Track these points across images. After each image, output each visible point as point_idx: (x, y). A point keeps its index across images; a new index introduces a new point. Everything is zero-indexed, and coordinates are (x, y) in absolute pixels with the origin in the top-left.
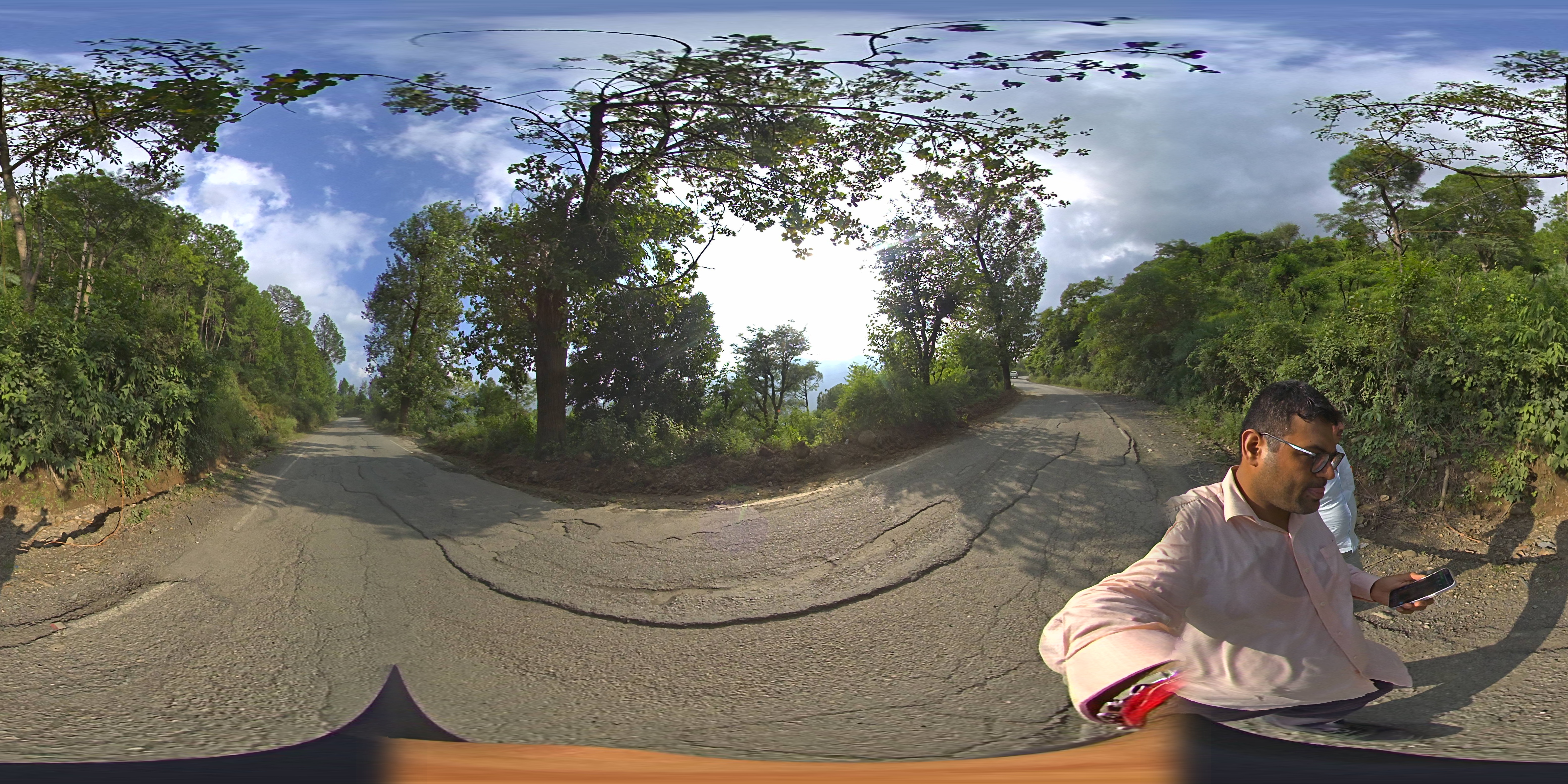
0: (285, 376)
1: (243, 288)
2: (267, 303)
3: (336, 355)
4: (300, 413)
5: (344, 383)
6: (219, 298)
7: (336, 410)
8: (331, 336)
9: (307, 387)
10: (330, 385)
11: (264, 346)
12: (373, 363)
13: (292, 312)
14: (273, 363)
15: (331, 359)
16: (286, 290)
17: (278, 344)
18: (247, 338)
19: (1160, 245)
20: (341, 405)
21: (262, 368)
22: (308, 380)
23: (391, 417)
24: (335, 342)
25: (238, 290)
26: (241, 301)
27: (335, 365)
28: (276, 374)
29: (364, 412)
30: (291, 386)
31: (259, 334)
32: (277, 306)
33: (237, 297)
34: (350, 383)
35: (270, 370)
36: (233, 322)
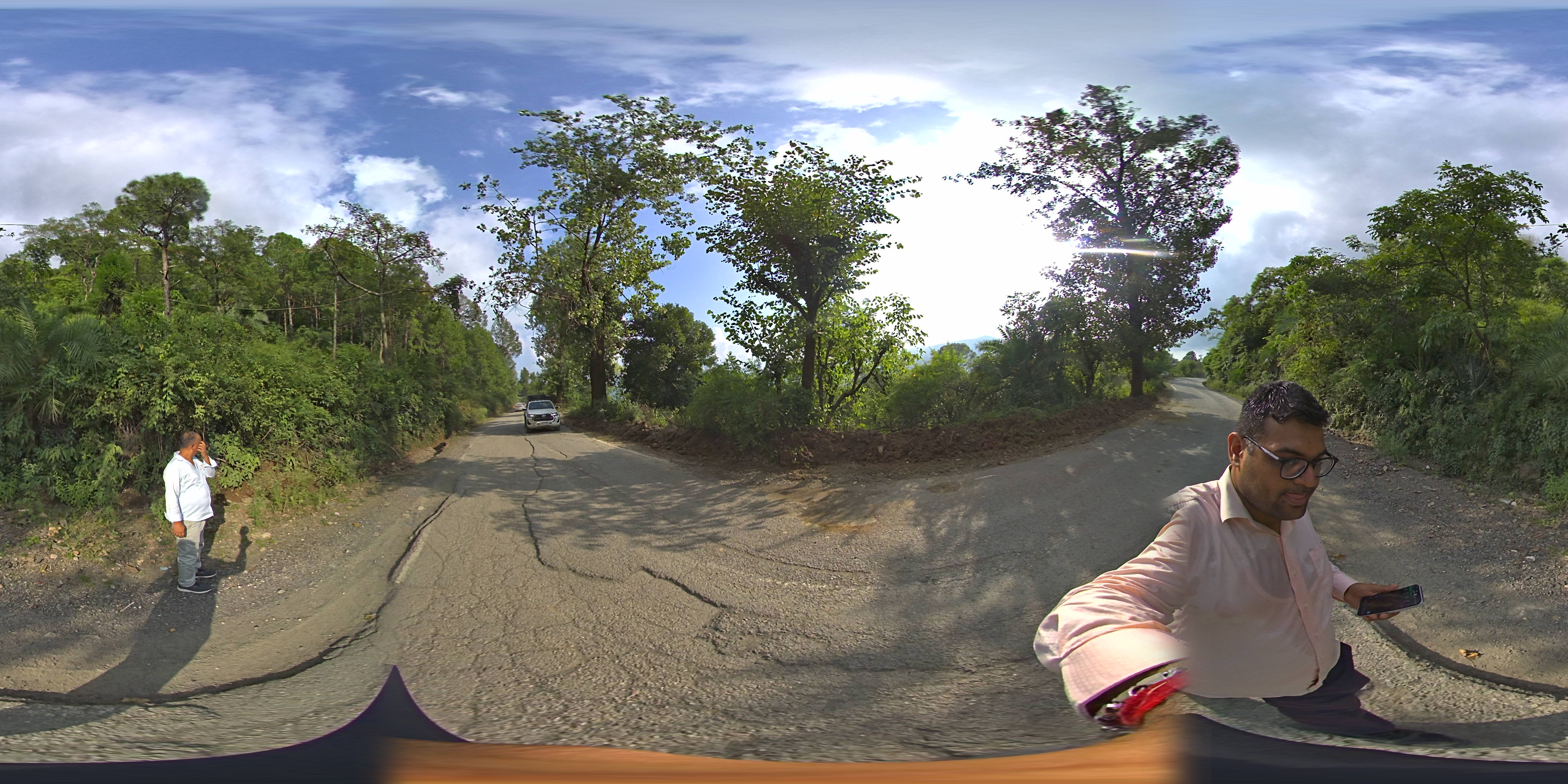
0: (472, 375)
3: (513, 349)
5: (523, 373)
8: (507, 333)
10: (512, 377)
11: (453, 353)
14: (462, 366)
15: (509, 353)
17: (464, 351)
18: (440, 350)
22: (491, 375)
24: (511, 338)
27: (513, 358)
28: (465, 374)
30: (477, 382)
34: (527, 374)
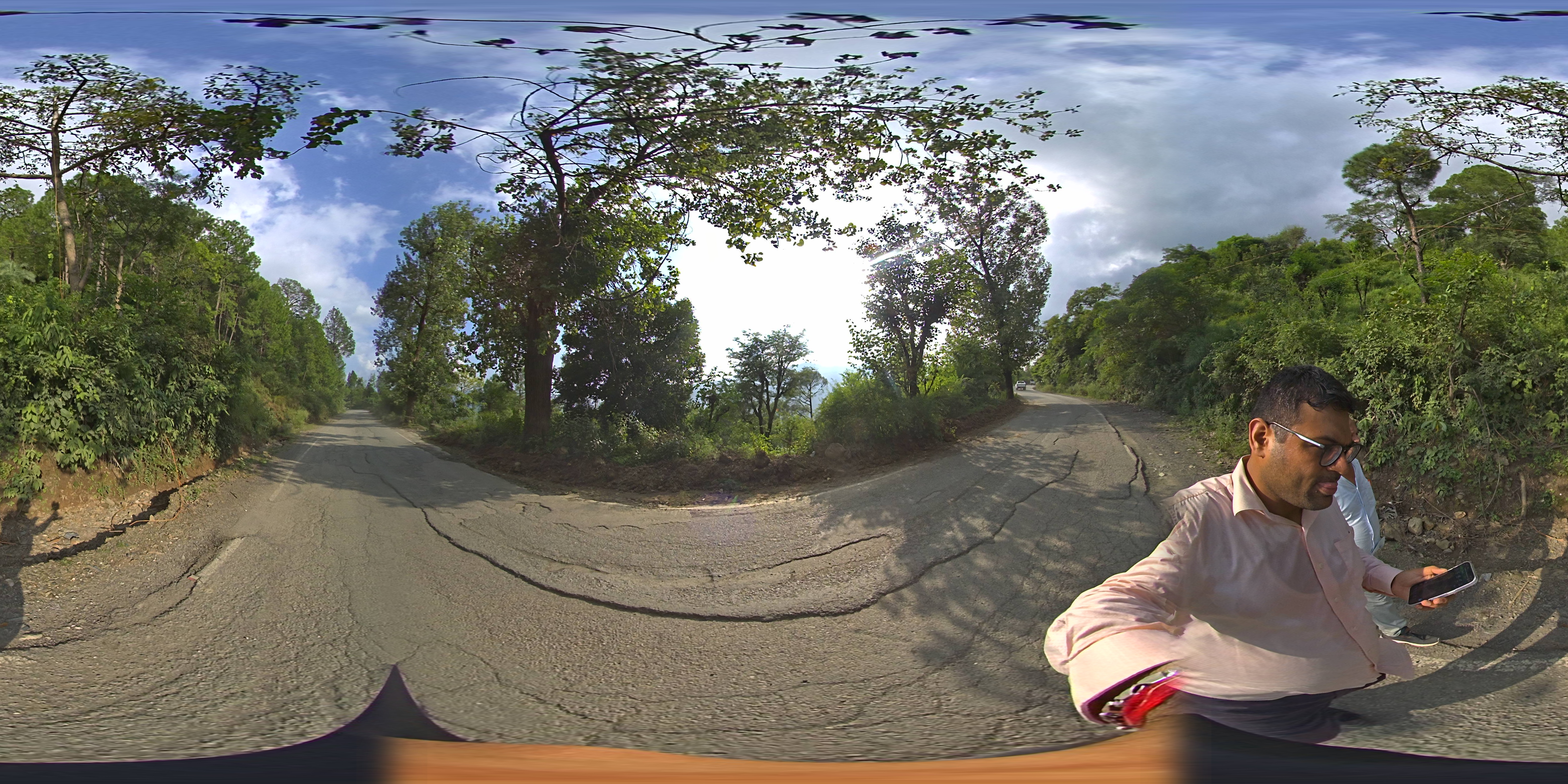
0: (295, 369)
1: (255, 282)
2: (278, 296)
3: (345, 348)
4: (310, 404)
5: (353, 375)
6: (231, 292)
7: (345, 403)
8: (341, 329)
9: (317, 380)
10: (339, 378)
11: (275, 339)
12: (381, 357)
13: (302, 305)
14: (284, 356)
15: (340, 352)
16: (296, 283)
17: (288, 338)
18: (258, 332)
19: (1167, 250)
20: (350, 397)
21: (273, 361)
22: (318, 372)
23: (398, 410)
24: (345, 335)
25: (250, 284)
26: (253, 295)
27: (344, 358)
28: (286, 366)
29: (372, 405)
30: (300, 378)
31: (270, 327)
32: (287, 299)
33: (249, 291)
34: (359, 376)
35: (280, 363)
36: (245, 316)
